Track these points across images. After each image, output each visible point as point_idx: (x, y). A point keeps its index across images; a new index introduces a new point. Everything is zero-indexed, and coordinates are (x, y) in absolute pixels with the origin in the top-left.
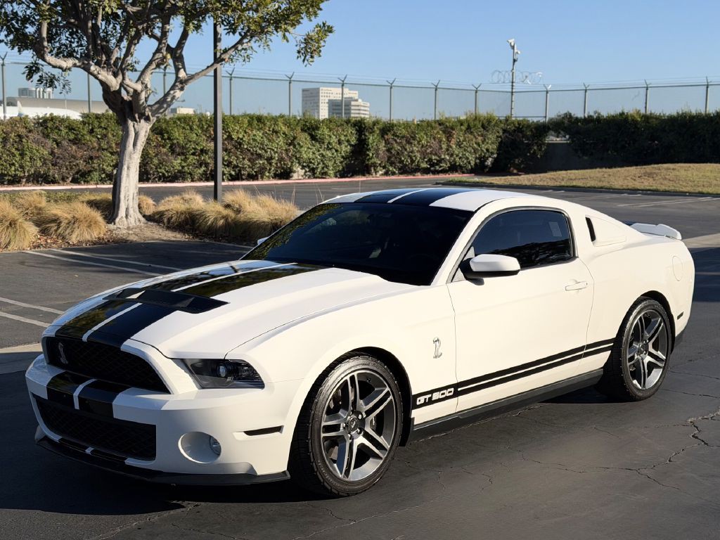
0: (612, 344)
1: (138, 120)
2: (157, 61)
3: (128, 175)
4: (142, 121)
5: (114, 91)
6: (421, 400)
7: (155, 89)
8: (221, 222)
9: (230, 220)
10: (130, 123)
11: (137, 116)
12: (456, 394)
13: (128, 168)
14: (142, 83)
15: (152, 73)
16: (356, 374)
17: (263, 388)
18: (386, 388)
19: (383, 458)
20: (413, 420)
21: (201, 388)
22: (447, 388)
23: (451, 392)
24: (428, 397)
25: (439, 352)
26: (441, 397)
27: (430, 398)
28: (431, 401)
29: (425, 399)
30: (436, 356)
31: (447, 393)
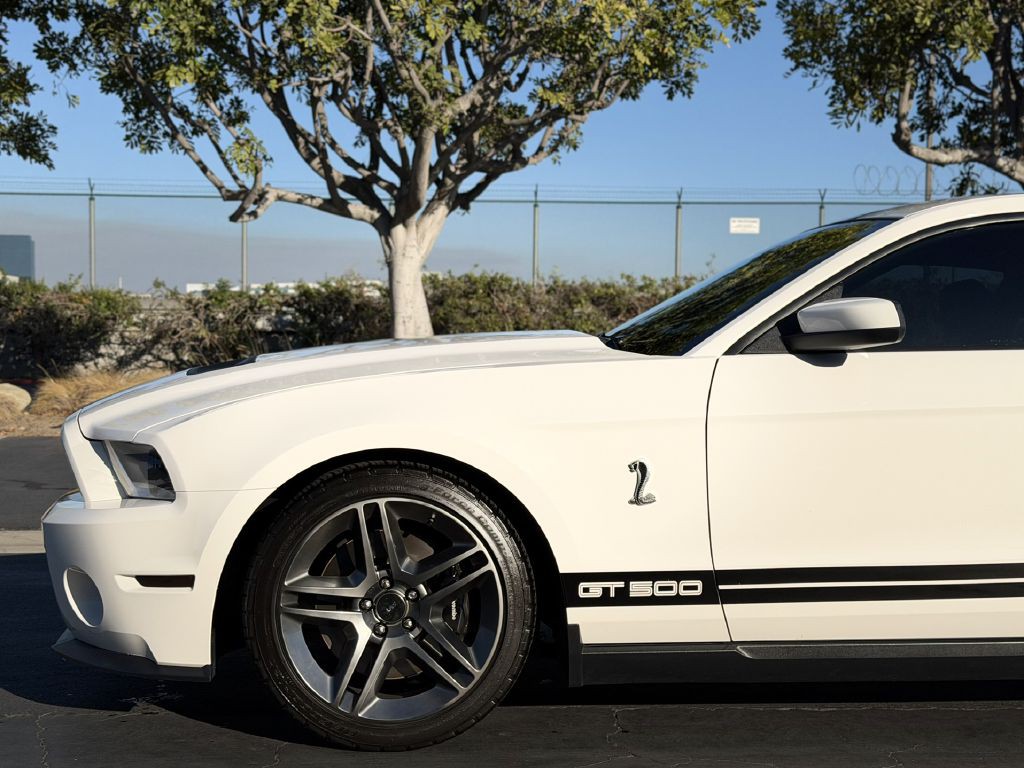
6: (596, 590)
12: (710, 596)
16: (382, 502)
17: (172, 501)
18: (475, 544)
19: (462, 690)
20: (576, 627)
21: (126, 497)
22: (678, 576)
23: (695, 588)
24: (613, 585)
25: (644, 493)
26: (658, 593)
27: (620, 590)
28: (623, 598)
29: (606, 590)
30: (637, 500)
31: (678, 588)
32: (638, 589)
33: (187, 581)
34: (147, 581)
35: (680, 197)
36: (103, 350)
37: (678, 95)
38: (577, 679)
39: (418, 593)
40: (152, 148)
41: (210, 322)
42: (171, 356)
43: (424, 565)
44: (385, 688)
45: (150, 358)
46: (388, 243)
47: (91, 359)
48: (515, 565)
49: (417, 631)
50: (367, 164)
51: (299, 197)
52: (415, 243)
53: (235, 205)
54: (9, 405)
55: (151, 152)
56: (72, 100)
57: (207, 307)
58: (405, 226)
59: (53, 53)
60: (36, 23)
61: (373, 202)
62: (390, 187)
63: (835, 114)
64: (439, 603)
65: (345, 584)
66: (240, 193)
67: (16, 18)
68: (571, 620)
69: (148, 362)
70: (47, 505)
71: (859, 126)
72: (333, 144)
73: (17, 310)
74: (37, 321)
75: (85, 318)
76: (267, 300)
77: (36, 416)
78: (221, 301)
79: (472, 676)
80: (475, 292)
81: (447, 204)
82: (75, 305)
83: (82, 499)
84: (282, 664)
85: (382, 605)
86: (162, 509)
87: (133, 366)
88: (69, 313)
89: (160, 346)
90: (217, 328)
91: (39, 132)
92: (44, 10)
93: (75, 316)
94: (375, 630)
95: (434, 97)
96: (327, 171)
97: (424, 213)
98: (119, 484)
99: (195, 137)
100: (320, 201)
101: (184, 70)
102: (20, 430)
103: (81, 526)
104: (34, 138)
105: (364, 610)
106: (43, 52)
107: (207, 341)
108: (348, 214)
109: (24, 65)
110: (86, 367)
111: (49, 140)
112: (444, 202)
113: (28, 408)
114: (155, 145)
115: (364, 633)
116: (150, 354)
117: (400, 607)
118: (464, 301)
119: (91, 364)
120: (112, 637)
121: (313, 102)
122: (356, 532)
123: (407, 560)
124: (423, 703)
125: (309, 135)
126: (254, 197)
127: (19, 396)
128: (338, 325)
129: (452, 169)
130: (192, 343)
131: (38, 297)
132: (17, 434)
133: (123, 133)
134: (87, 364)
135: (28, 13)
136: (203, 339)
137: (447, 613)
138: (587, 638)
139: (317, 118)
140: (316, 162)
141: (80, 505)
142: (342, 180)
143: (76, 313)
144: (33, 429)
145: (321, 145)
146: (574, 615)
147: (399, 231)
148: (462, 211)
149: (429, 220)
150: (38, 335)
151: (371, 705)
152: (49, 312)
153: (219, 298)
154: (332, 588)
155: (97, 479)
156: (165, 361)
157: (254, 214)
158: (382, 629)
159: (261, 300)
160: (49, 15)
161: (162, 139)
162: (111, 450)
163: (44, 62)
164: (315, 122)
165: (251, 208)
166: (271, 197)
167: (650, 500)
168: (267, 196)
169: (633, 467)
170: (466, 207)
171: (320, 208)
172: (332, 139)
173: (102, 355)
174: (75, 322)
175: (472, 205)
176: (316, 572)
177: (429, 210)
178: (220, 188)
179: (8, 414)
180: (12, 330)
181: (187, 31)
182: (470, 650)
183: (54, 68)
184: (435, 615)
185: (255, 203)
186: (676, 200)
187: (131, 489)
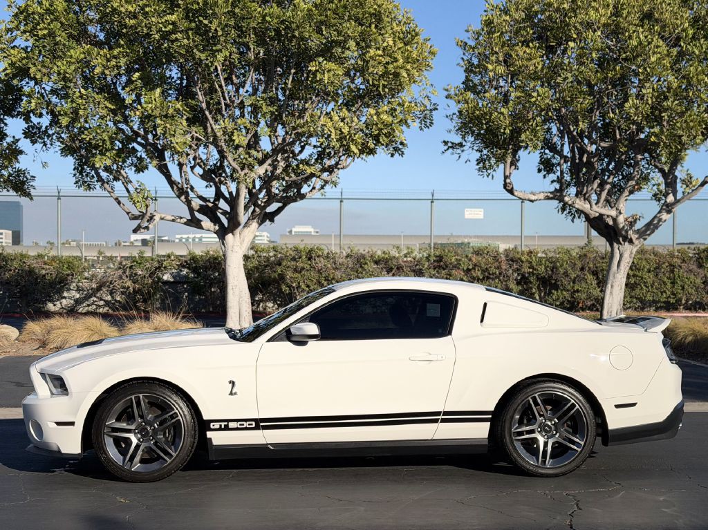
0: (490, 416)
1: (623, 243)
2: (628, 189)
3: (611, 293)
4: (626, 243)
5: (594, 218)
6: (217, 425)
7: (643, 214)
8: (690, 339)
9: (699, 337)
10: (616, 245)
11: (621, 239)
12: (257, 428)
13: (612, 286)
14: (617, 209)
15: (626, 200)
16: (141, 396)
17: (67, 395)
18: (174, 409)
19: (169, 461)
20: (210, 439)
21: (52, 394)
22: (246, 420)
23: (252, 424)
24: (223, 424)
25: (234, 392)
26: (239, 426)
27: (225, 425)
28: (227, 428)
29: (221, 426)
30: (231, 394)
31: (246, 425)
32: (232, 425)
33: (72, 424)
34: (58, 424)
35: (433, 196)
36: (65, 294)
37: (397, 155)
38: (212, 457)
39: (154, 427)
40: (91, 188)
41: (133, 277)
42: (109, 298)
43: (156, 417)
44: (142, 461)
45: (95, 299)
46: (223, 244)
47: (58, 300)
48: (188, 417)
49: (154, 441)
50: (212, 200)
51: (173, 218)
52: (238, 244)
53: (136, 223)
54: (6, 337)
55: (90, 191)
56: (45, 165)
57: (131, 267)
58: (233, 234)
59: (33, 134)
60: (24, 120)
61: (215, 220)
62: (225, 213)
63: (479, 170)
64: (162, 431)
65: (128, 424)
66: (140, 216)
67: (12, 117)
68: (208, 437)
69: (94, 302)
70: (24, 397)
71: (493, 176)
72: (192, 189)
73: (11, 270)
74: (23, 277)
75: (54, 275)
76: (169, 263)
77: (22, 343)
78: (140, 264)
79: (172, 456)
80: (300, 258)
81: (258, 222)
82: (48, 267)
83: (36, 395)
84: (105, 452)
85: (142, 431)
86: (64, 398)
87: (84, 305)
88: (44, 272)
89: (102, 292)
90: (137, 281)
91: (25, 179)
92: (29, 112)
93: (48, 274)
94: (139, 440)
95: (242, 169)
96: (188, 203)
97: (244, 227)
98: (50, 389)
99: (115, 182)
100: (185, 220)
101: (105, 158)
102: (12, 352)
103: (36, 405)
104: (23, 183)
105: (135, 433)
106: (27, 134)
107: (131, 289)
108: (201, 228)
109: (17, 138)
110: (55, 305)
111: (31, 184)
112: (255, 221)
113: (17, 339)
114: (92, 186)
115: (135, 441)
116: (95, 296)
117: (148, 432)
118: (293, 263)
119: (58, 303)
120: (46, 444)
121: (180, 165)
122: (131, 406)
123: (150, 415)
124: (155, 466)
125: (179, 183)
126: (147, 217)
127: (12, 332)
128: (216, 278)
129: (259, 202)
130: (122, 290)
131: (24, 262)
132: (11, 354)
133: (74, 180)
134: (55, 303)
135: (19, 114)
136: (129, 287)
137: (165, 434)
138: (215, 442)
139: (183, 174)
140: (183, 198)
141: (35, 397)
142: (198, 207)
143: (48, 271)
144: (20, 351)
145: (185, 189)
146: (209, 434)
147: (229, 237)
148: (270, 223)
149: (247, 230)
150: (24, 286)
151: (137, 466)
152: (31, 272)
153: (139, 261)
154: (124, 425)
155: (42, 388)
156: (104, 301)
157: (147, 228)
158: (141, 440)
159: (165, 263)
160: (31, 115)
161: (96, 183)
162: (47, 376)
163: (28, 140)
164: (181, 177)
165: (146, 224)
166: (157, 218)
167: (235, 394)
168: (155, 218)
169: (230, 382)
170: (272, 220)
171: (185, 224)
172: (191, 186)
173: (65, 298)
174: (48, 278)
175: (276, 219)
176: (118, 420)
177: (247, 225)
178: (128, 213)
179: (6, 342)
180: (8, 282)
181: (106, 138)
182: (173, 447)
183: (34, 142)
184: (160, 435)
185: (148, 221)
186: (431, 197)
187: (54, 391)
